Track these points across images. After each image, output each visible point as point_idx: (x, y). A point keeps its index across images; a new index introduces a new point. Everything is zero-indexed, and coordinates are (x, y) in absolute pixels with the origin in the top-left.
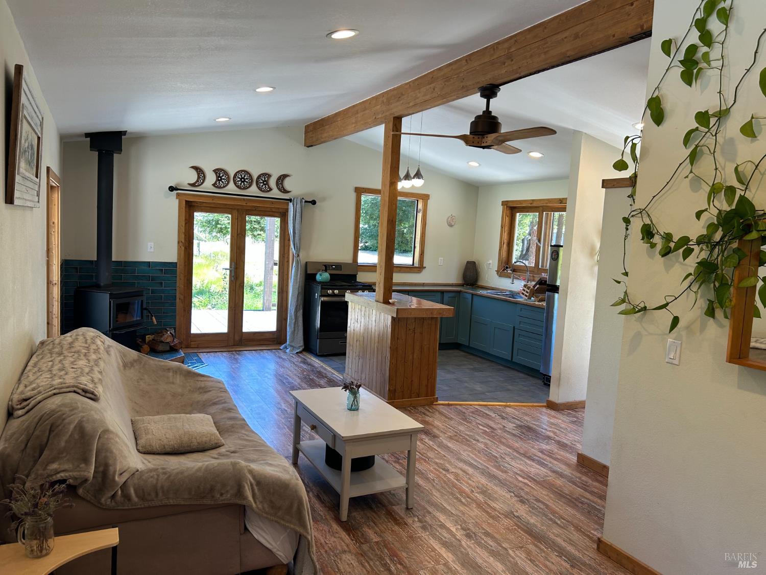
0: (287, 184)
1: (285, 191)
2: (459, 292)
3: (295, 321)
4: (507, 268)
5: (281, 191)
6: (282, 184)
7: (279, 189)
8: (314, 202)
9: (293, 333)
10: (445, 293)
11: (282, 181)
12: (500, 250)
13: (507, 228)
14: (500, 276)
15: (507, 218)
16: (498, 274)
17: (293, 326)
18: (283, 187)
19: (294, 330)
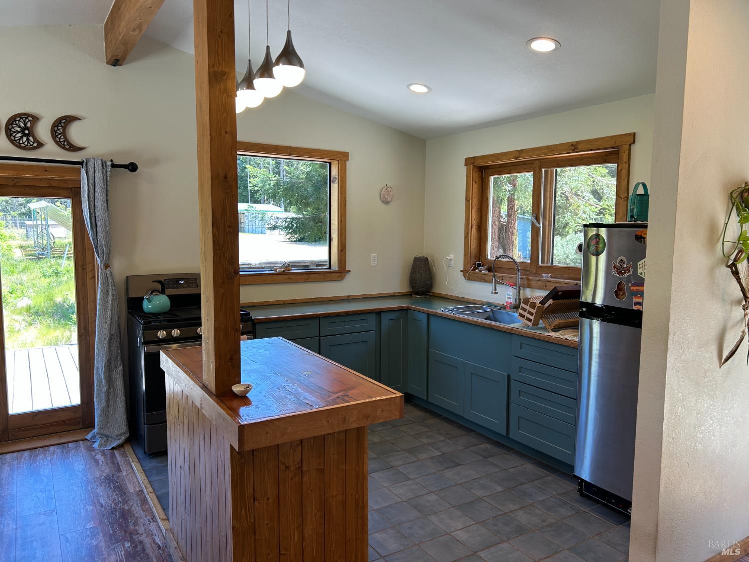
0: (75, 133)
1: (73, 148)
2: (405, 310)
3: (109, 389)
4: (479, 265)
5: (64, 148)
6: (64, 133)
7: (58, 143)
8: (133, 167)
9: (106, 411)
10: (383, 315)
11: (64, 128)
12: (466, 237)
13: (475, 202)
14: (469, 279)
15: (475, 185)
16: (464, 275)
17: (103, 398)
18: (66, 140)
19: (108, 405)
